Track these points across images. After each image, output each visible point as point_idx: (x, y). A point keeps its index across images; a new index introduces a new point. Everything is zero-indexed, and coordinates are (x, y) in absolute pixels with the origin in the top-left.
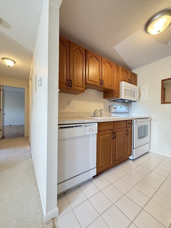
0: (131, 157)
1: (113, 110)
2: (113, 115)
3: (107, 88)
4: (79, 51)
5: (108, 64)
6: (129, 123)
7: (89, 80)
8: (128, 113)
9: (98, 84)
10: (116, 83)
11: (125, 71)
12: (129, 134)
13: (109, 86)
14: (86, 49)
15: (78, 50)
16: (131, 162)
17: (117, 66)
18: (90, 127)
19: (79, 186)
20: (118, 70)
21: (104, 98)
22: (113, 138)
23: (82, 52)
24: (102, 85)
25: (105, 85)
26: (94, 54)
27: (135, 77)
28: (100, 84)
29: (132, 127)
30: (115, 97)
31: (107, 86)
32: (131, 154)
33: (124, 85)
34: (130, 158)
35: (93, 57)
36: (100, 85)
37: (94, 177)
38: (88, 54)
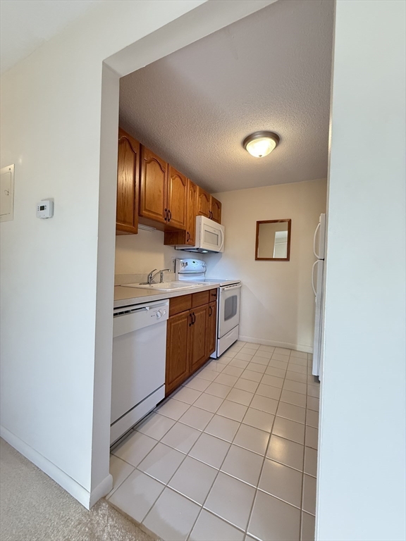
0: (214, 355)
1: (181, 269)
2: (181, 277)
3: (175, 226)
4: (128, 146)
5: (178, 179)
6: (213, 294)
7: (146, 210)
8: (204, 273)
9: (161, 218)
10: (190, 218)
11: (205, 196)
12: (212, 312)
13: (179, 222)
14: (141, 144)
15: (127, 143)
16: (213, 364)
17: (193, 185)
18: (157, 309)
19: (134, 429)
20: (195, 191)
21: (165, 244)
22: (190, 325)
23: (134, 149)
24: (169, 220)
25: (173, 221)
26: (156, 156)
27: (219, 208)
28: (166, 219)
29: (216, 301)
30: (189, 244)
31: (176, 223)
32: (214, 349)
33: (204, 223)
34: (211, 356)
35: (153, 162)
36: (165, 222)
37: (157, 405)
38: (145, 155)
